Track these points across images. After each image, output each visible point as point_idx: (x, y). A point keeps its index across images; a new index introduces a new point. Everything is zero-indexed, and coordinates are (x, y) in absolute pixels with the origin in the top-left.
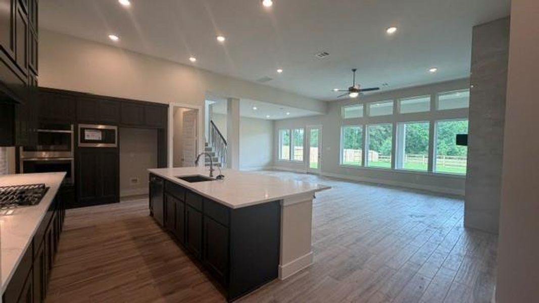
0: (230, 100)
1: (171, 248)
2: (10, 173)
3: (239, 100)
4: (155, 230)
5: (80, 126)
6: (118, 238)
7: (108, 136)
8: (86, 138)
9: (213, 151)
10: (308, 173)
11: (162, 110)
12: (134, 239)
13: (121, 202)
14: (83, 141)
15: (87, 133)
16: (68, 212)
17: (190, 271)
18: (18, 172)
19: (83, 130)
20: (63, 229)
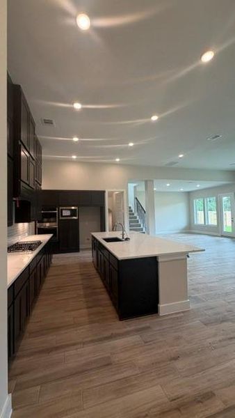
0: (146, 182)
1: (98, 282)
2: (32, 234)
3: (153, 181)
4: (93, 271)
5: (61, 208)
6: (73, 273)
7: (73, 213)
8: (63, 215)
9: (138, 218)
10: (222, 236)
11: (101, 194)
12: (81, 274)
13: (81, 252)
14: (62, 216)
15: (63, 211)
16: (54, 256)
17: (104, 297)
18: (36, 234)
19: (62, 210)
20: (51, 265)
